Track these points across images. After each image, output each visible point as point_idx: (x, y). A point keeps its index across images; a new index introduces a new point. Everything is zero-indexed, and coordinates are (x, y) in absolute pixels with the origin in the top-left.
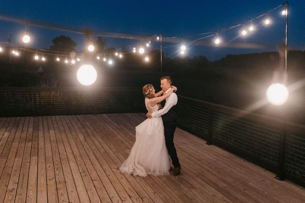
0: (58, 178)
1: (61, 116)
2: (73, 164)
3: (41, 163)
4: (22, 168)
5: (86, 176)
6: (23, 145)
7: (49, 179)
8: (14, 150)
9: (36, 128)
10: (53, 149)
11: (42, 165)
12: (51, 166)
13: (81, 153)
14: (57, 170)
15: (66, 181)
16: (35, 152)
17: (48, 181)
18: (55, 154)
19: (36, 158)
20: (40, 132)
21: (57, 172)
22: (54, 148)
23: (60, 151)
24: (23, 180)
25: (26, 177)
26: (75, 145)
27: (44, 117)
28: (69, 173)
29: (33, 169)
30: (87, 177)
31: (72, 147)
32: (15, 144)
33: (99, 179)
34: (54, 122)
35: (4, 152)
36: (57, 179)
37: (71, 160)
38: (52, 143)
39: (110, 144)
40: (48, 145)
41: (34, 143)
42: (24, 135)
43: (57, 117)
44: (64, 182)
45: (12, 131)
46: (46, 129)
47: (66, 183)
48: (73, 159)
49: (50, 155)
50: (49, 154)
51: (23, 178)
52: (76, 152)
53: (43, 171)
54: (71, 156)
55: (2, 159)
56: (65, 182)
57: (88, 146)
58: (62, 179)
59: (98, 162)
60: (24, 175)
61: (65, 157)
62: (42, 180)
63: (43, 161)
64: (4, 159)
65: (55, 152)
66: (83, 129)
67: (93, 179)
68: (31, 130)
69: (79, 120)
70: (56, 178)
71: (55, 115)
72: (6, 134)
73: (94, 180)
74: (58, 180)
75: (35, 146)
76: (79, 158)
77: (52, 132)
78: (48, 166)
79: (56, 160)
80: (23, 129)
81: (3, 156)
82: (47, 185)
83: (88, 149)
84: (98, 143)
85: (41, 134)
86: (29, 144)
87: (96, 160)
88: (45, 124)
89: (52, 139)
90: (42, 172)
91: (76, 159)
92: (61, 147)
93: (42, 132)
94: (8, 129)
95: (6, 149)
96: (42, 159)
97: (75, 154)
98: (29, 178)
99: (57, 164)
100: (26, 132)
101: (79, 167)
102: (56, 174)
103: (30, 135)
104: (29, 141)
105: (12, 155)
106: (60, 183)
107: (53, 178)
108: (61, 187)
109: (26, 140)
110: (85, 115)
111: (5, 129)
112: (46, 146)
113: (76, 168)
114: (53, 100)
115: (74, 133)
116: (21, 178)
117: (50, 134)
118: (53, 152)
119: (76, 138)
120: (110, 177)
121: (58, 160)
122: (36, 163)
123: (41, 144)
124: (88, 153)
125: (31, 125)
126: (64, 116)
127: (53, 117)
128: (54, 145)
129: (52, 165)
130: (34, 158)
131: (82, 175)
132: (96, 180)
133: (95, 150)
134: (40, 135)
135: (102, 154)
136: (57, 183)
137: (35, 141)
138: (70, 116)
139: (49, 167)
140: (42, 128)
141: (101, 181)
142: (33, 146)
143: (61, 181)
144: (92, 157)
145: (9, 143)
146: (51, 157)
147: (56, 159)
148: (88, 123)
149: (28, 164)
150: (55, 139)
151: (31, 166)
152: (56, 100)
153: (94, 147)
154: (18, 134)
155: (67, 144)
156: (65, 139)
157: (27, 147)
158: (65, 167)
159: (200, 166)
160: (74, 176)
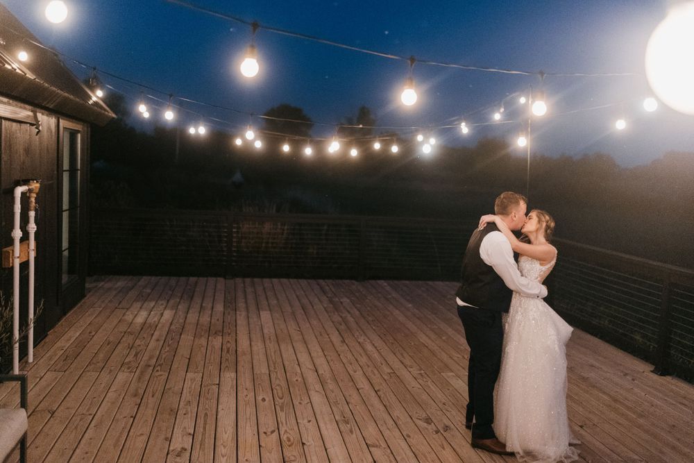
0: (286, 431)
1: (284, 280)
2: (317, 399)
3: (245, 390)
4: (202, 399)
5: (351, 432)
6: (203, 341)
7: (265, 433)
8: (184, 351)
9: (231, 304)
10: (269, 358)
11: (246, 395)
12: (267, 399)
13: (336, 373)
14: (282, 410)
15: (304, 442)
16: (230, 359)
17: (262, 435)
18: (275, 368)
19: (233, 375)
20: (240, 315)
21: (282, 415)
22: (273, 354)
23: (286, 363)
24: (205, 428)
25: (211, 421)
26: (320, 350)
27: (248, 280)
28: (309, 421)
29: (227, 402)
30: (354, 435)
31: (312, 355)
32: (187, 339)
33: (384, 445)
34: (269, 293)
35: (164, 356)
36: (282, 433)
37: (312, 387)
38: (267, 342)
39: (402, 354)
40: (258, 347)
41: (227, 338)
42: (205, 319)
43: (275, 280)
44: (301, 444)
45: (179, 307)
46: (252, 308)
47: (305, 446)
48: (318, 387)
49: (264, 370)
50: (262, 369)
51: (205, 424)
52: (324, 369)
53: (250, 410)
54: (311, 378)
55: (159, 373)
56: (303, 444)
57: (350, 356)
58: (294, 436)
59: (377, 398)
60: (206, 414)
61: (299, 380)
62: (248, 433)
63: (249, 384)
64: (162, 373)
65: (274, 364)
66: (336, 313)
67: (369, 442)
68: (219, 308)
69: (324, 292)
70: (280, 429)
71: (270, 277)
72: (168, 314)
73: (373, 446)
74: (284, 438)
75: (229, 345)
76: (331, 385)
77: (265, 315)
78: (259, 398)
79: (278, 385)
80: (204, 305)
81: (161, 365)
82: (260, 446)
83: (351, 364)
84: (374, 350)
85: (241, 320)
86: (217, 342)
87: (373, 394)
88: (250, 297)
89: (266, 331)
90: (248, 413)
91: (325, 388)
92: (288, 353)
93: (244, 313)
94: (172, 302)
95: (168, 349)
96: (246, 381)
97: (320, 373)
98: (219, 424)
99: (280, 395)
100: (210, 312)
101: (333, 408)
102: (279, 419)
103: (218, 320)
104: (216, 333)
105: (179, 364)
106: (289, 446)
107: (273, 429)
108: (294, 456)
109: (210, 331)
110: (337, 281)
111: (164, 302)
112: (255, 348)
113: (326, 409)
114: (267, 243)
115: (315, 322)
116: (201, 422)
117: (262, 320)
118: (271, 362)
119: (321, 335)
120: (412, 441)
121: (284, 384)
122: (232, 387)
123: (244, 343)
124: (352, 373)
125: (220, 297)
126: (291, 280)
127: (266, 281)
128: (272, 346)
129: (269, 398)
130: (229, 376)
131: (342, 428)
132: (377, 446)
133: (368, 366)
134: (239, 322)
135: (386, 377)
136: (283, 444)
137: (229, 334)
138: (305, 281)
139: (264, 400)
140: (244, 305)
141: (389, 451)
142: (224, 347)
143: (292, 439)
144: (363, 384)
145: (173, 336)
146: (267, 378)
147: (278, 382)
148: (345, 300)
149: (215, 388)
150: (272, 331)
151: (221, 395)
152: (272, 243)
153: (364, 360)
154: (192, 317)
155: (300, 347)
156: (296, 336)
157: (213, 347)
158: (300, 403)
159: (647, 431)
160: (324, 432)
